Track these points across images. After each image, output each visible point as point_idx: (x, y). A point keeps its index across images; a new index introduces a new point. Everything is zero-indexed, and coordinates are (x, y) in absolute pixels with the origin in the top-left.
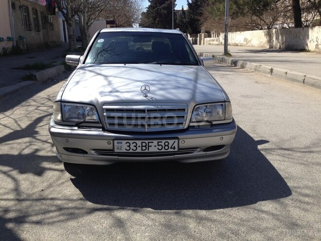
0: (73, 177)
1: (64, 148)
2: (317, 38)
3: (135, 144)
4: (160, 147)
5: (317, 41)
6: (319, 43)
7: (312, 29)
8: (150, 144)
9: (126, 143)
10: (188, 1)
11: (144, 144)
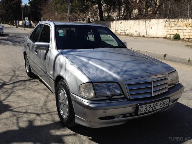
0: (90, 138)
1: (99, 118)
2: (115, 27)
3: (150, 106)
4: (161, 105)
5: (115, 29)
6: (117, 30)
7: (112, 22)
8: (157, 104)
9: (145, 107)
10: (29, 1)
11: (154, 105)
